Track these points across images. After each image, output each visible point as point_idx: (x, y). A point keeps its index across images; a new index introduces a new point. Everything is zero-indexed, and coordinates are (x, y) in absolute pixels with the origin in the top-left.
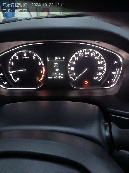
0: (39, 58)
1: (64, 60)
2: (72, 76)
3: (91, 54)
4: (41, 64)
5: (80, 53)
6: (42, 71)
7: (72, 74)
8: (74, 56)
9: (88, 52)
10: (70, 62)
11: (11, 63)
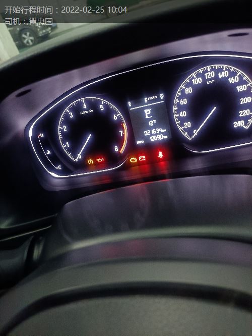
0: (112, 106)
1: (162, 100)
2: (184, 129)
3: (219, 74)
4: (119, 117)
5: (195, 77)
6: (122, 131)
7: (184, 126)
8: (182, 86)
9: (210, 72)
10: (176, 101)
11: (62, 128)
